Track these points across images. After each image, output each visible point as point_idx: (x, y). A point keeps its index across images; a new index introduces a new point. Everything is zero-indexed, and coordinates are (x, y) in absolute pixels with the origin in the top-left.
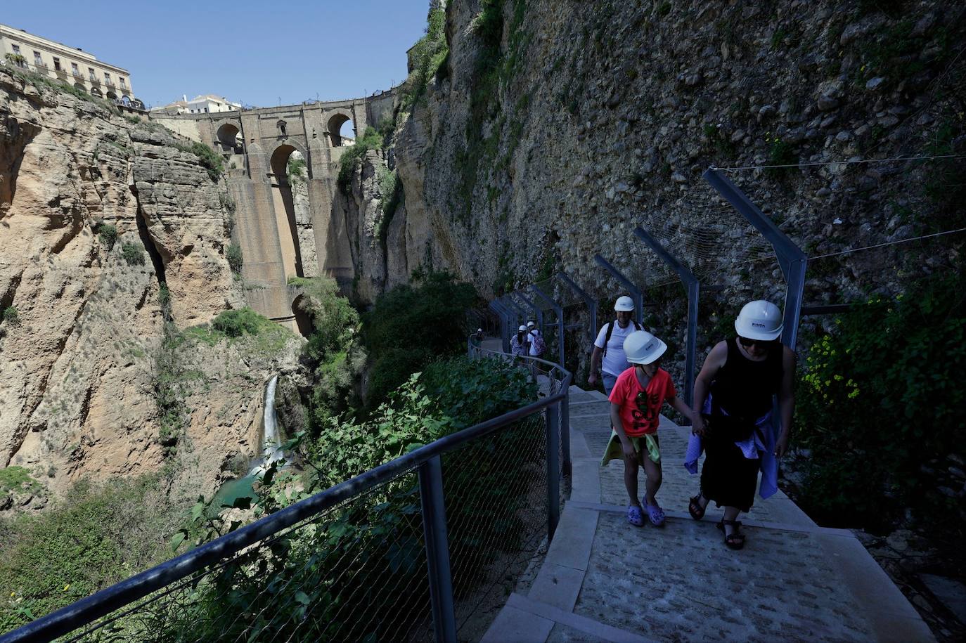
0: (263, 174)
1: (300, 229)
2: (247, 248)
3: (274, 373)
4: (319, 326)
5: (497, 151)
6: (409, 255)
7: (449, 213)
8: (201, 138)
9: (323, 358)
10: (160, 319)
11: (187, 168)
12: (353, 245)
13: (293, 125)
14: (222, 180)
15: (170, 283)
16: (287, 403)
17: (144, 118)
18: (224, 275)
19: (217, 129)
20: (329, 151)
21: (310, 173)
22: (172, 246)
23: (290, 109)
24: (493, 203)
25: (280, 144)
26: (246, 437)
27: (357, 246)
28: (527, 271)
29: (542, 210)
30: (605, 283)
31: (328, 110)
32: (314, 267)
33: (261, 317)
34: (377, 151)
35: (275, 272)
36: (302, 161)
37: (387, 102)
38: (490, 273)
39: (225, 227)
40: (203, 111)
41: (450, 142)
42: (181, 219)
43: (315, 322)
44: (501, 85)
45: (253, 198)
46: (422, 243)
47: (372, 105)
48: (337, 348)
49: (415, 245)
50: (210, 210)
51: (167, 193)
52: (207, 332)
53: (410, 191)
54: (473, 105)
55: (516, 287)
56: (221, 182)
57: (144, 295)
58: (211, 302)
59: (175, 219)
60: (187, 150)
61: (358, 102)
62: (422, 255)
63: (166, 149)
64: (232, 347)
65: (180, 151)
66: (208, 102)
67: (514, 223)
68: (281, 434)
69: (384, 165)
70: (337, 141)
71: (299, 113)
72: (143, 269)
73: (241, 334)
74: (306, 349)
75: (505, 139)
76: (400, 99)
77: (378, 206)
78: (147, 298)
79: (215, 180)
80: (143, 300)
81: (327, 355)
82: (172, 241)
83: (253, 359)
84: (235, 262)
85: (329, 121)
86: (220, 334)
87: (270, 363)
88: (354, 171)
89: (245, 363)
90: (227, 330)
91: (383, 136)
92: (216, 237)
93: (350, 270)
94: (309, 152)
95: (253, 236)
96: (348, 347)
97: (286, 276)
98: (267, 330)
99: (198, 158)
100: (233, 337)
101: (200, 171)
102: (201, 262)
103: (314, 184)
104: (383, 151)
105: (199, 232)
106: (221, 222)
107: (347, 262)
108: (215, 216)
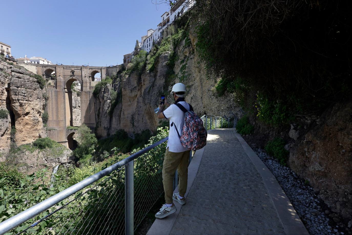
0: (63, 88)
2: (51, 115)
3: (58, 164)
6: (121, 119)
8: (37, 72)
9: (81, 157)
10: (9, 141)
11: (32, 83)
12: (97, 115)
13: (77, 72)
15: (17, 126)
17: (15, 63)
18: (40, 124)
19: (45, 70)
20: (90, 82)
21: (82, 89)
22: (21, 112)
23: (77, 67)
25: (71, 78)
27: (98, 116)
31: (92, 69)
32: (78, 122)
33: (53, 141)
34: (110, 84)
35: (62, 124)
37: (115, 69)
39: (43, 106)
42: (27, 102)
45: (57, 96)
46: (130, 115)
47: (109, 69)
49: (126, 116)
50: (39, 99)
51: (23, 92)
52: (30, 147)
53: (126, 99)
56: (44, 89)
57: (5, 131)
58: (33, 135)
59: (25, 102)
60: (32, 76)
61: (103, 68)
62: (129, 119)
63: (25, 76)
64: (41, 153)
65: (30, 77)
66: (39, 60)
69: (112, 89)
70: (93, 79)
71: (80, 69)
72: (7, 120)
73: (45, 148)
74: (73, 154)
76: (120, 69)
77: (109, 103)
78: (6, 132)
79: (42, 88)
80: (4, 133)
81: (83, 155)
82: (21, 110)
83: (49, 158)
84: (45, 119)
85: (92, 73)
86: (36, 148)
87: (56, 160)
88: (100, 90)
89: (46, 160)
90: (39, 146)
91: (113, 80)
92: (39, 110)
93: (94, 124)
94: (82, 82)
95: (54, 110)
96: (92, 153)
97: (67, 125)
98: (56, 146)
99: (36, 80)
100: (42, 149)
101: (37, 85)
102: (32, 119)
103: (83, 93)
104: (112, 84)
105: (33, 107)
106: (42, 104)
107: (93, 121)
108: (40, 101)
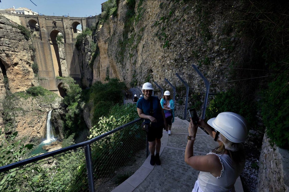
0: (47, 39)
1: (61, 60)
2: (40, 65)
3: (51, 109)
4: (68, 94)
5: (133, 43)
6: (101, 72)
7: (116, 60)
8: (21, 23)
9: (69, 104)
10: (4, 89)
11: (16, 34)
12: (81, 67)
13: (59, 23)
14: (30, 40)
15: (8, 76)
16: (56, 119)
18: (31, 74)
19: (28, 21)
20: (72, 34)
21: (65, 41)
22: (9, 62)
23: (58, 18)
24: (131, 58)
25: (54, 29)
26: (39, 131)
27: (82, 67)
28: (142, 80)
29: (147, 63)
30: (166, 85)
31: (72, 20)
32: (66, 73)
33: (45, 90)
34: (90, 36)
35: (51, 74)
36: (62, 36)
37: (94, 20)
38: (129, 79)
39: (31, 57)
40: (22, 13)
41: (117, 37)
42: (13, 53)
43: (66, 92)
44: (134, 23)
45: (43, 47)
46: (105, 68)
47: (89, 20)
48: (74, 101)
49: (103, 69)
50: (26, 51)
51: (7, 42)
52: (24, 94)
53: (102, 51)
54: (125, 27)
55: (138, 84)
58: (25, 83)
59: (11, 52)
60: (15, 27)
61: (83, 19)
62: (105, 72)
63: (6, 26)
64: (34, 100)
65: (13, 27)
66: (24, 10)
67: (138, 65)
68: (53, 130)
69: (92, 41)
70: (75, 31)
71: (61, 19)
73: (38, 95)
74: (63, 101)
75: (136, 40)
76: (99, 20)
77: (90, 55)
79: (27, 40)
81: (71, 103)
82: (9, 60)
83: (43, 104)
84: (35, 70)
85: (73, 24)
86: (29, 95)
87: (49, 106)
88: (81, 42)
89: (40, 105)
90: (32, 93)
91: (92, 31)
92: (28, 60)
93: (80, 75)
94: (65, 34)
95: (43, 61)
96: (78, 101)
97: (56, 76)
98: (48, 94)
99: (20, 31)
100: (35, 96)
101: (21, 36)
102: (21, 69)
103: (67, 45)
104: (92, 36)
105: (20, 58)
106: (30, 55)
107: (78, 72)
108: (27, 53)
